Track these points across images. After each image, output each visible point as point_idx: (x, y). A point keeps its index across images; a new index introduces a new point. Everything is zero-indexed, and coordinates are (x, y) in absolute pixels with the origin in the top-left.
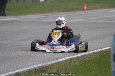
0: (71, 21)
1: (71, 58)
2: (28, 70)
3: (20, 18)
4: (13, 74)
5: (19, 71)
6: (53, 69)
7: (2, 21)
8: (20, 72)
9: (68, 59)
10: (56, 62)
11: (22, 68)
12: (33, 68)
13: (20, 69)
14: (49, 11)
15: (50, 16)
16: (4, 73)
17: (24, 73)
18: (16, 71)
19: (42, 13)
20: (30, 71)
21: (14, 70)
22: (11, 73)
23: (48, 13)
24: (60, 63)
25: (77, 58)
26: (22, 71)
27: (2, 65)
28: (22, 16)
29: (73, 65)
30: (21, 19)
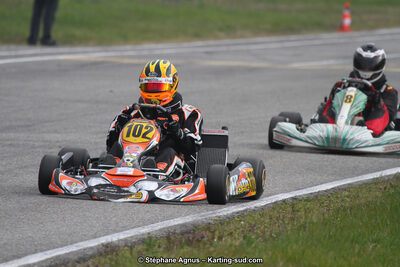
0: (296, 65)
1: (294, 199)
2: (143, 234)
3: (119, 54)
4: (91, 248)
5: (114, 238)
6: (231, 233)
7: (59, 63)
8: (119, 241)
9: (284, 201)
10: (242, 209)
11: (125, 228)
12: (160, 230)
13: (115, 231)
14: (221, 30)
15: (224, 48)
16: (62, 246)
17: (131, 248)
18: (104, 240)
19: (197, 36)
20: (150, 238)
21: (95, 237)
22: (85, 246)
23: (216, 38)
24: (257, 216)
25: (317, 197)
26: (125, 240)
27: (54, 216)
28: (128, 47)
29: (302, 221)
30: (123, 57)
